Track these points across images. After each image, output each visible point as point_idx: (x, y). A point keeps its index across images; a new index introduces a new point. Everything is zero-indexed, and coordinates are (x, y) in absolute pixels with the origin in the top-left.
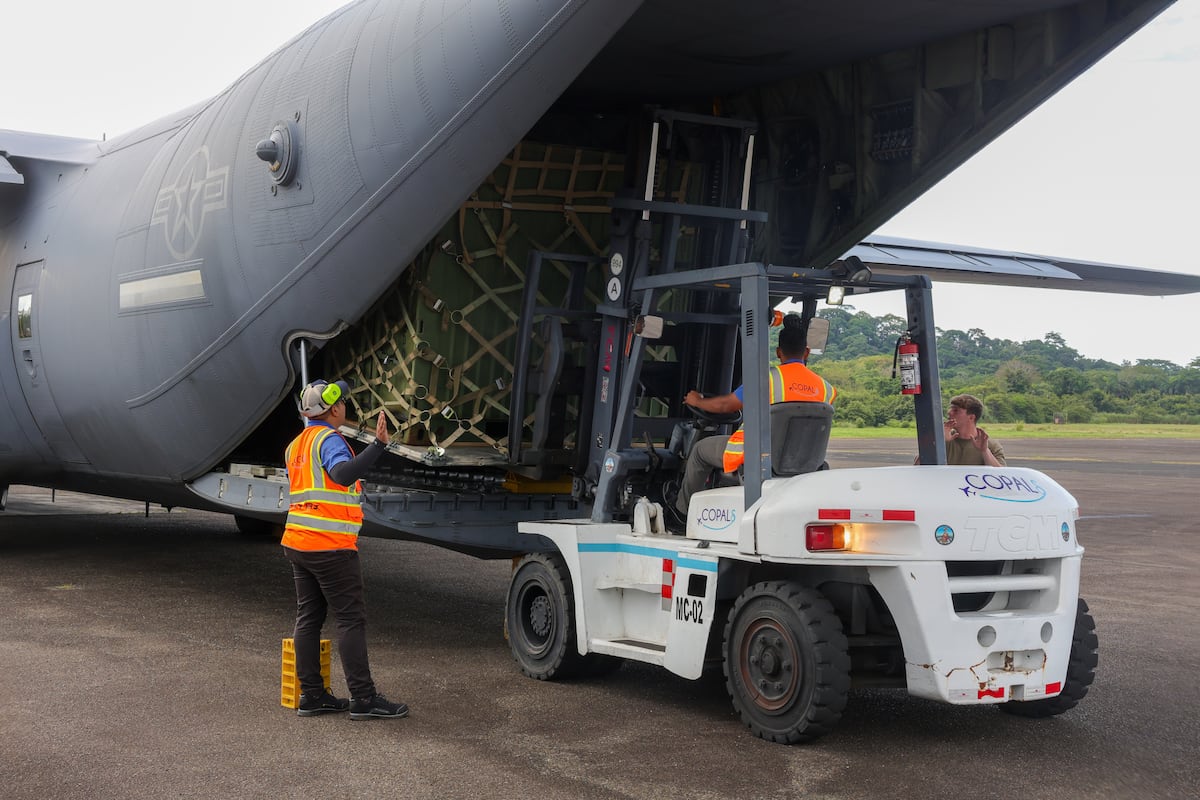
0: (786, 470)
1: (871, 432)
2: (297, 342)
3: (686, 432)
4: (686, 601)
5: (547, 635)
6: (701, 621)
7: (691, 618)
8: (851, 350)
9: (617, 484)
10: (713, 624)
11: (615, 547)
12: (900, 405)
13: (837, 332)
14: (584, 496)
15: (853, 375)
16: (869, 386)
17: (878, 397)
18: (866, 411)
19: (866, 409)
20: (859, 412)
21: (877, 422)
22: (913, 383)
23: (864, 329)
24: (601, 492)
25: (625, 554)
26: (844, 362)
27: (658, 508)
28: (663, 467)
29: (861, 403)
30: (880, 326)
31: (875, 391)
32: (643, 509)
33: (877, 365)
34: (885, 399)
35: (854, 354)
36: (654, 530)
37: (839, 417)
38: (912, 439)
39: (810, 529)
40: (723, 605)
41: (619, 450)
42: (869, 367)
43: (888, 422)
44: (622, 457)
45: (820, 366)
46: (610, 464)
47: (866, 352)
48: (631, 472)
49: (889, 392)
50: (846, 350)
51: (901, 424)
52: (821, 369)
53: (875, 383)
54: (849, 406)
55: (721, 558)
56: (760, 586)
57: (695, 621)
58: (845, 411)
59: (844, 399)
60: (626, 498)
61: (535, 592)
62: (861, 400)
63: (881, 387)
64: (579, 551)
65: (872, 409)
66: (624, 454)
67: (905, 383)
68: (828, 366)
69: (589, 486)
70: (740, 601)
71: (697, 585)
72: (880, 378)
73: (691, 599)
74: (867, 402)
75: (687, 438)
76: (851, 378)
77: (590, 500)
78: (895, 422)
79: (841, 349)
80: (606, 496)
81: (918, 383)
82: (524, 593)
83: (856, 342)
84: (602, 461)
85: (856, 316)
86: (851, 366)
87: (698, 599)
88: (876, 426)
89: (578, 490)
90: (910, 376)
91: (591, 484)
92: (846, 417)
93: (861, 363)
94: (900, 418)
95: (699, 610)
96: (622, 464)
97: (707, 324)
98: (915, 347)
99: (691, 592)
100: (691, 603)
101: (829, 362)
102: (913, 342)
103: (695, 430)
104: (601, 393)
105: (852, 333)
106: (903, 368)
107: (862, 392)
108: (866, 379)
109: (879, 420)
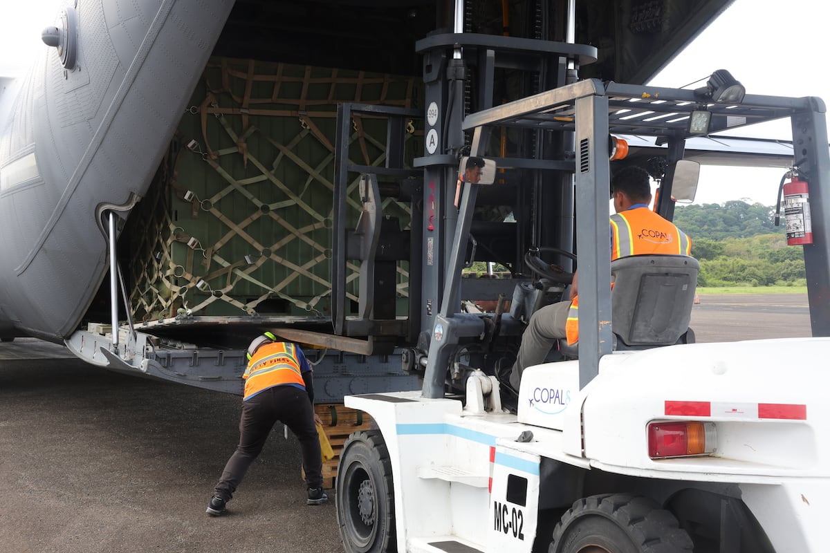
0: (637, 340)
1: (763, 290)
2: (107, 213)
3: (526, 294)
4: (505, 508)
5: (371, 526)
6: (521, 537)
7: (510, 530)
8: (749, 230)
9: (447, 354)
10: (536, 540)
11: (442, 429)
12: (786, 270)
13: (738, 217)
14: (413, 368)
15: (750, 248)
16: (762, 256)
17: (769, 264)
18: (759, 275)
19: (760, 273)
20: (754, 275)
21: (768, 282)
22: (802, 230)
23: (759, 215)
24: (430, 363)
25: (452, 436)
26: (743, 239)
27: (493, 383)
28: (501, 334)
29: (755, 269)
30: (771, 212)
31: (766, 259)
32: (477, 383)
33: (768, 241)
34: (774, 265)
35: (751, 234)
36: (488, 408)
37: (739, 279)
38: (803, 294)
39: (653, 427)
40: (547, 519)
41: (449, 315)
42: (762, 242)
43: (776, 283)
44: (451, 323)
45: (725, 242)
46: (439, 330)
47: (761, 232)
48: (463, 341)
49: (777, 260)
50: (746, 230)
51: (786, 284)
52: (725, 244)
53: (767, 254)
54: (746, 271)
55: (543, 459)
56: (592, 500)
57: (515, 535)
58: (743, 274)
59: (743, 266)
60: (456, 371)
61: (360, 476)
62: (756, 266)
63: (771, 257)
64: (398, 433)
65: (763, 272)
66: (454, 320)
67: (791, 231)
68: (731, 242)
69: (418, 357)
70: (567, 518)
71: (516, 489)
72: (770, 251)
73: (511, 506)
74: (760, 268)
75: (529, 300)
76: (748, 251)
77: (420, 372)
78: (781, 282)
79: (742, 230)
80: (436, 368)
81: (809, 230)
82: (352, 473)
83: (753, 224)
84: (432, 328)
85: (753, 206)
86: (748, 242)
87: (518, 507)
88: (767, 285)
89: (406, 362)
90: (798, 222)
91: (421, 355)
92: (744, 279)
93: (756, 239)
94: (785, 280)
95: (519, 521)
96: (452, 330)
97: (539, 170)
98: (804, 185)
99: (510, 498)
100: (510, 511)
101: (732, 239)
102: (801, 179)
103: (537, 291)
104: (427, 255)
105: (750, 218)
106: (788, 212)
107: (756, 261)
108: (760, 251)
109: (769, 281)
